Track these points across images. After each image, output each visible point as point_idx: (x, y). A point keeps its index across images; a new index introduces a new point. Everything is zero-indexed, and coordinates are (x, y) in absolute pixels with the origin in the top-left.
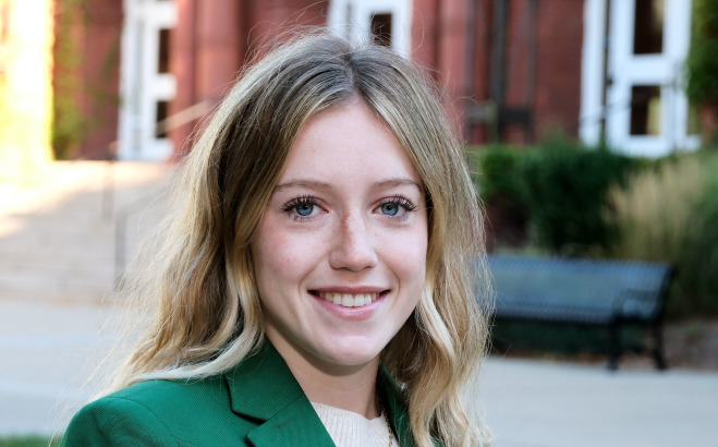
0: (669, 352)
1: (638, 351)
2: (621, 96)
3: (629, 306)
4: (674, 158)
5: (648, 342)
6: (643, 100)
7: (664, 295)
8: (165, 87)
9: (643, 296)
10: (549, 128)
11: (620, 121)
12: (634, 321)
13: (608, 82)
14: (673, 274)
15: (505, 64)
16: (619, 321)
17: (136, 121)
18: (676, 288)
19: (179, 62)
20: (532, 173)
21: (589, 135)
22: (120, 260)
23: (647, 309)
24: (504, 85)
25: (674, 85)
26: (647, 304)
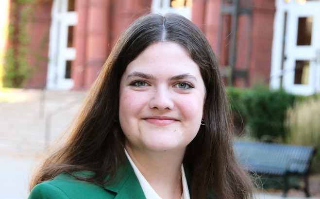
0: (311, 189)
1: (297, 188)
2: (290, 66)
3: (293, 167)
4: (315, 96)
5: (302, 184)
6: (300, 67)
7: (310, 162)
8: (71, 54)
9: (300, 162)
10: (256, 79)
11: (290, 76)
12: (296, 174)
13: (284, 58)
14: (315, 152)
15: (236, 49)
16: (288, 174)
17: (56, 70)
18: (315, 159)
19: (78, 40)
20: (248, 102)
21: (275, 84)
23: (302, 168)
24: (235, 59)
25: (316, 61)
26: (302, 166)
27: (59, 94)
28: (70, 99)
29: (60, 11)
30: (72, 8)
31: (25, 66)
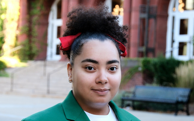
0: (190, 111)
1: (182, 110)
2: (176, 45)
3: (180, 99)
4: (191, 61)
5: (185, 108)
6: (182, 46)
7: (189, 97)
9: (184, 96)
10: (158, 53)
11: (176, 51)
12: (182, 103)
13: (173, 41)
14: (191, 91)
15: (148, 37)
16: (178, 103)
17: (52, 50)
20: (155, 65)
21: (168, 55)
22: (48, 86)
24: (147, 42)
25: (190, 42)
26: (185, 98)
27: (53, 63)
28: (60, 66)
29: (53, 18)
30: (59, 17)
31: (35, 48)
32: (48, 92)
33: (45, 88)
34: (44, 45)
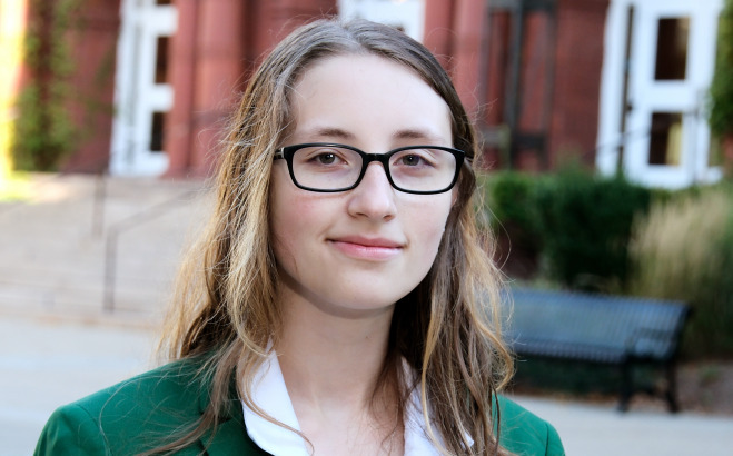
0: (682, 395)
1: (650, 392)
2: (640, 123)
3: (643, 346)
4: (694, 191)
5: (661, 383)
6: (663, 127)
7: (679, 335)
8: (161, 98)
9: (657, 335)
10: (564, 154)
11: (638, 149)
12: (647, 361)
13: (627, 108)
14: (689, 314)
15: (520, 87)
16: (632, 360)
17: (131, 132)
18: (690, 328)
19: (177, 68)
20: (546, 202)
21: (606, 164)
22: (109, 278)
23: (660, 348)
24: (518, 109)
25: (696, 113)
26: (661, 344)
27: (137, 186)
28: (161, 197)
29: (139, 3)
31: (64, 124)
32: (110, 305)
33: (98, 288)
34: (102, 113)
